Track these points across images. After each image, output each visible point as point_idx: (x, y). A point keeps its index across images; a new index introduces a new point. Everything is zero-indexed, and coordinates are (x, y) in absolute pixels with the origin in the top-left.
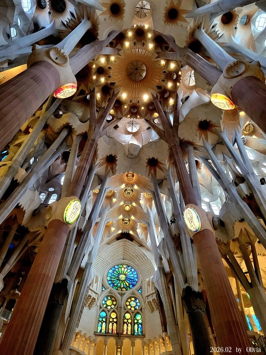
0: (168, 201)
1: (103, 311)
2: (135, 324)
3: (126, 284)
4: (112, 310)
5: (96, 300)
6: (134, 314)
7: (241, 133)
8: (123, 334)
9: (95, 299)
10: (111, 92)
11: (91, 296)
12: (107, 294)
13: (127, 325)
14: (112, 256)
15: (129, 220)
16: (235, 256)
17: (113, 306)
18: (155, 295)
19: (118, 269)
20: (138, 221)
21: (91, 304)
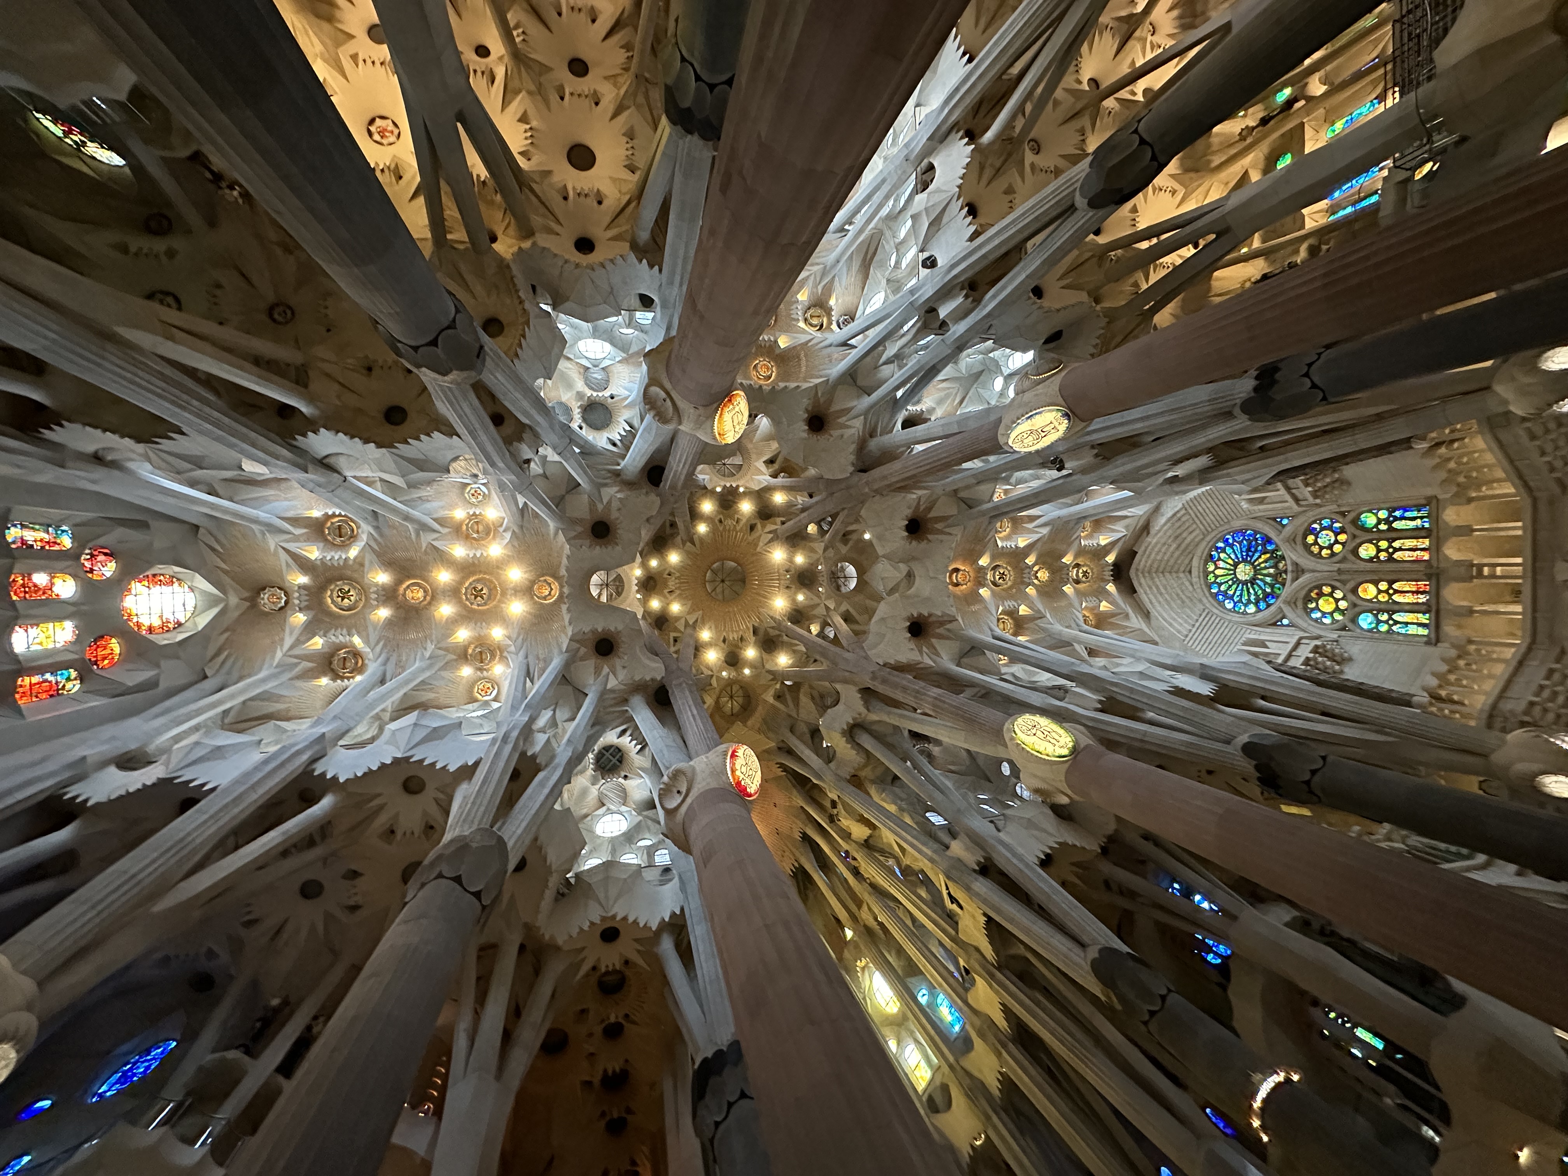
0: (1013, 480)
1: (1354, 620)
2: (1391, 529)
3: (1266, 561)
4: (1351, 597)
5: (1318, 643)
6: (1358, 532)
7: (827, 335)
8: (1428, 562)
9: (1317, 647)
10: (773, 633)
11: (1308, 659)
12: (1300, 611)
13: (1396, 550)
14: (1183, 602)
15: (1078, 566)
16: (1144, 286)
17: (1339, 594)
18: (1290, 482)
19: (1220, 584)
20: (1077, 542)
21: (1334, 655)
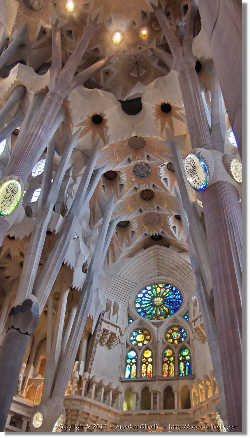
4: (145, 347)
5: (118, 335)
6: (178, 349)
9: (115, 334)
11: (107, 331)
12: (136, 327)
13: (169, 364)
14: (140, 274)
17: (146, 342)
19: (151, 290)
21: (111, 342)
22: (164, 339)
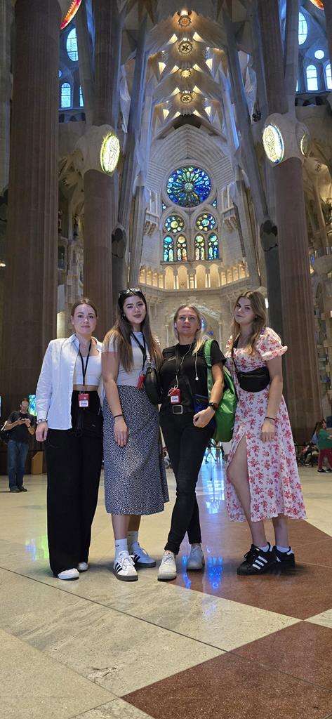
1: (168, 236)
2: (209, 247)
3: (194, 197)
4: (180, 233)
5: (157, 225)
6: (208, 235)
8: (195, 260)
11: (149, 222)
12: (170, 214)
13: (200, 249)
14: (171, 156)
15: (191, 94)
17: (179, 229)
18: (233, 212)
19: (181, 175)
20: (206, 95)
21: (152, 231)
22: (196, 227)
